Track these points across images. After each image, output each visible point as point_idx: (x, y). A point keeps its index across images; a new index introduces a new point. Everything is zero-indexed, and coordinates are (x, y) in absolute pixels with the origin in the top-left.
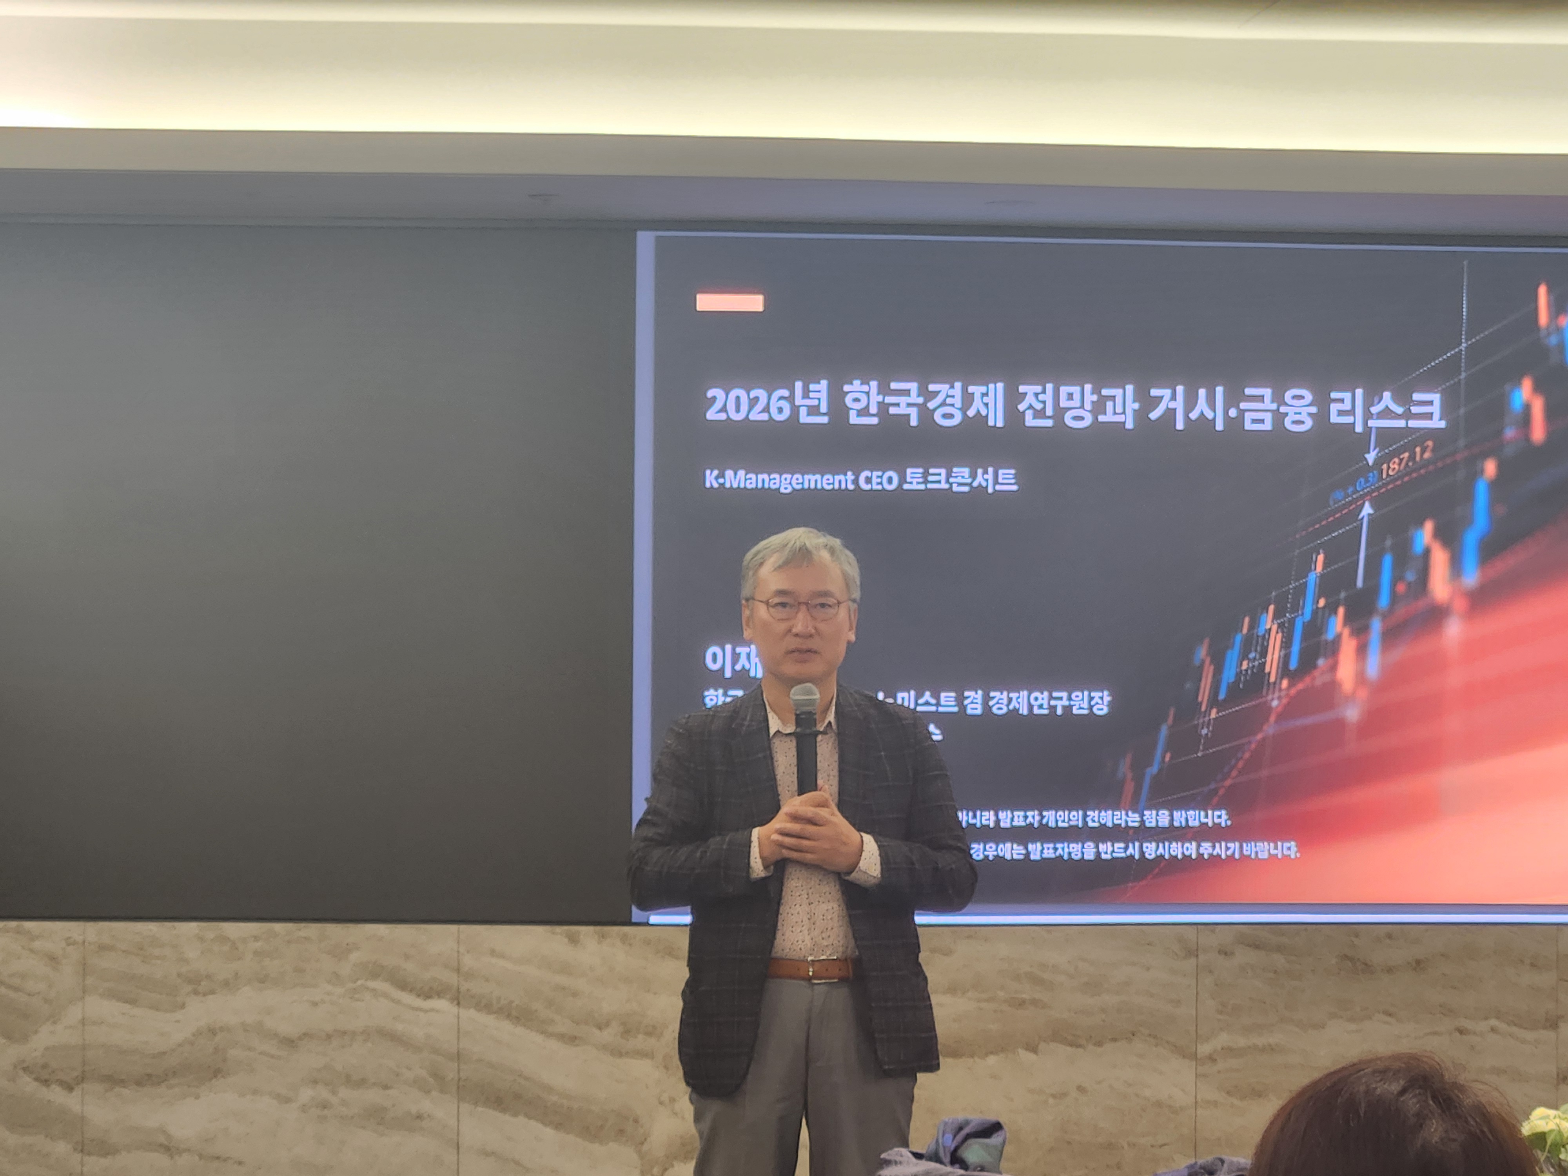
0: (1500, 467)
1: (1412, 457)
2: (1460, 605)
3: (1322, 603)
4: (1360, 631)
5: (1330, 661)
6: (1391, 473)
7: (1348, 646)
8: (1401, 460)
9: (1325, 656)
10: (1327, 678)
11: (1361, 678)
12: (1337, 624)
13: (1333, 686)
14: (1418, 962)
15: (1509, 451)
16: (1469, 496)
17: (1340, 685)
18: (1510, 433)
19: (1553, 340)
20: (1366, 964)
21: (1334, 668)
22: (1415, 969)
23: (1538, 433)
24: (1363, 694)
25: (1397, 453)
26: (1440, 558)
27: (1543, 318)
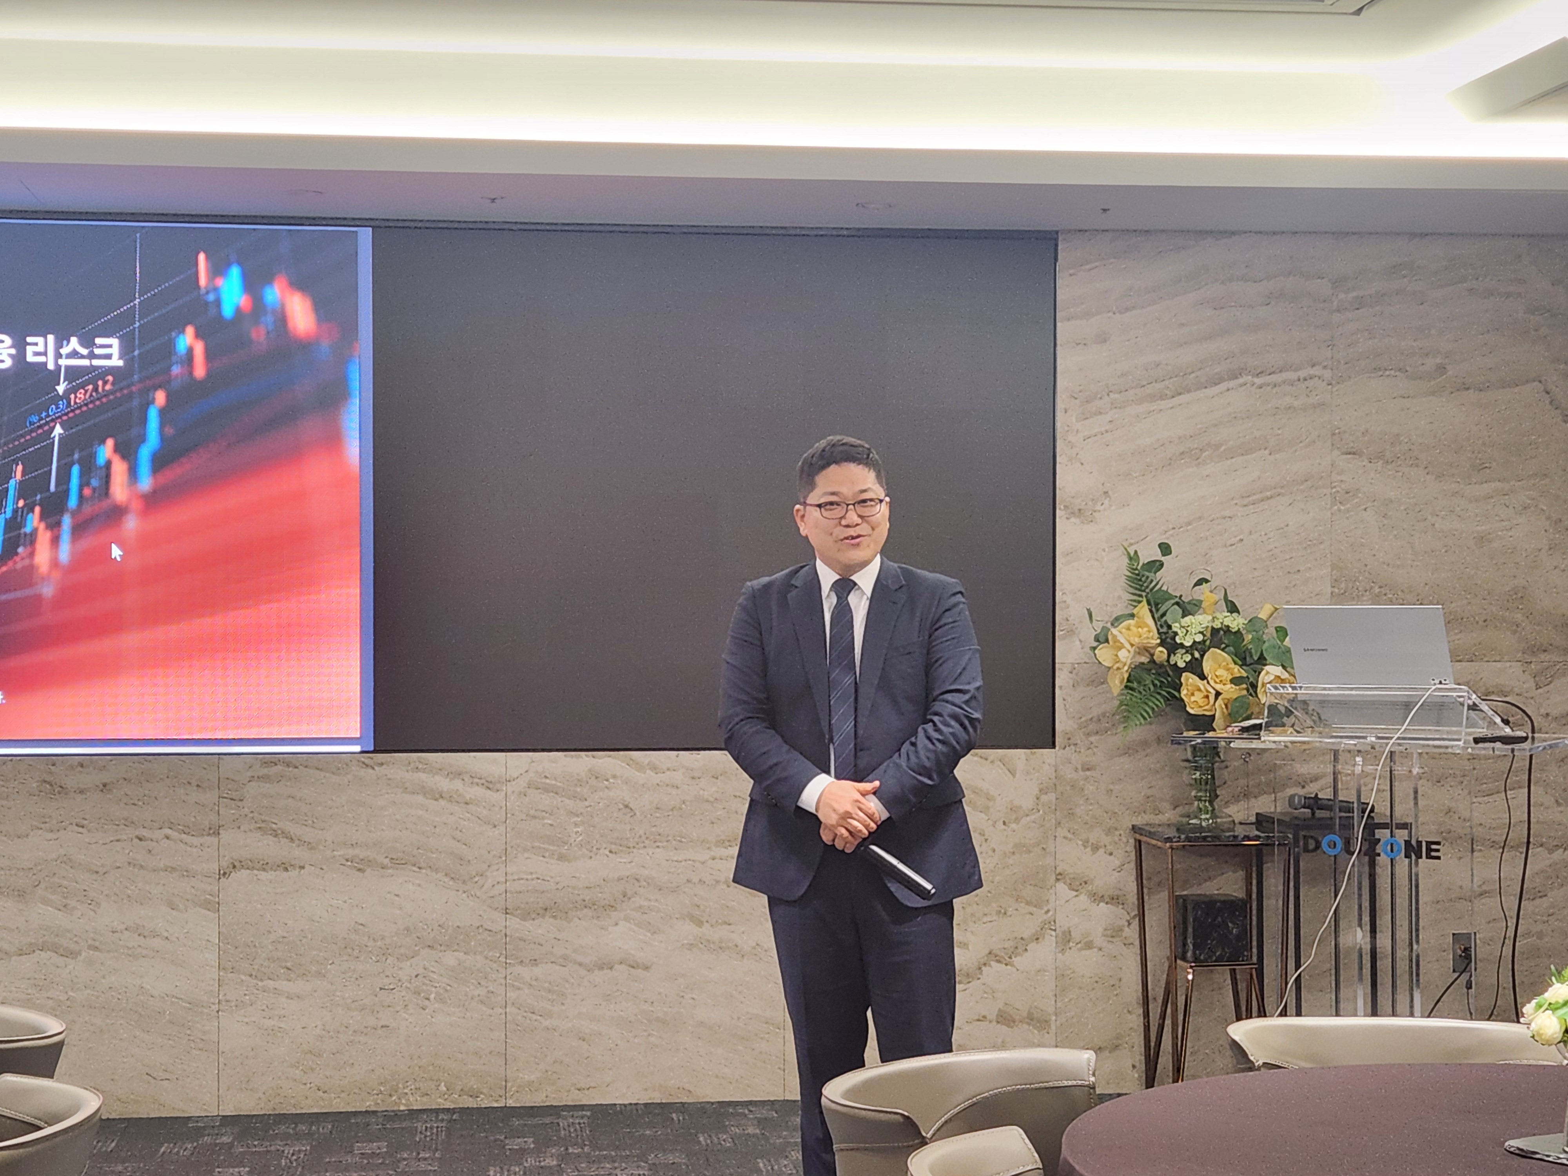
0: (168, 397)
1: (96, 389)
2: (136, 505)
3: (21, 503)
4: (55, 526)
5: (29, 549)
6: (78, 401)
7: (44, 537)
8: (86, 391)
9: (25, 546)
10: (27, 562)
11: (55, 563)
12: (33, 521)
13: (31, 569)
14: (105, 785)
15: (175, 384)
16: (144, 420)
17: (38, 568)
18: (176, 370)
19: (211, 297)
20: (61, 787)
21: (32, 555)
22: (102, 791)
23: (200, 372)
24: (56, 575)
25: (83, 386)
26: (119, 469)
27: (203, 281)
